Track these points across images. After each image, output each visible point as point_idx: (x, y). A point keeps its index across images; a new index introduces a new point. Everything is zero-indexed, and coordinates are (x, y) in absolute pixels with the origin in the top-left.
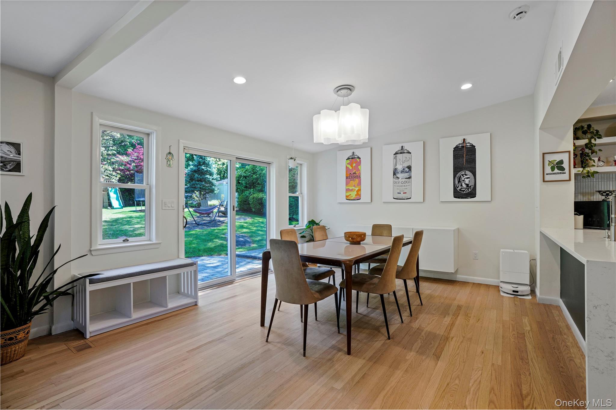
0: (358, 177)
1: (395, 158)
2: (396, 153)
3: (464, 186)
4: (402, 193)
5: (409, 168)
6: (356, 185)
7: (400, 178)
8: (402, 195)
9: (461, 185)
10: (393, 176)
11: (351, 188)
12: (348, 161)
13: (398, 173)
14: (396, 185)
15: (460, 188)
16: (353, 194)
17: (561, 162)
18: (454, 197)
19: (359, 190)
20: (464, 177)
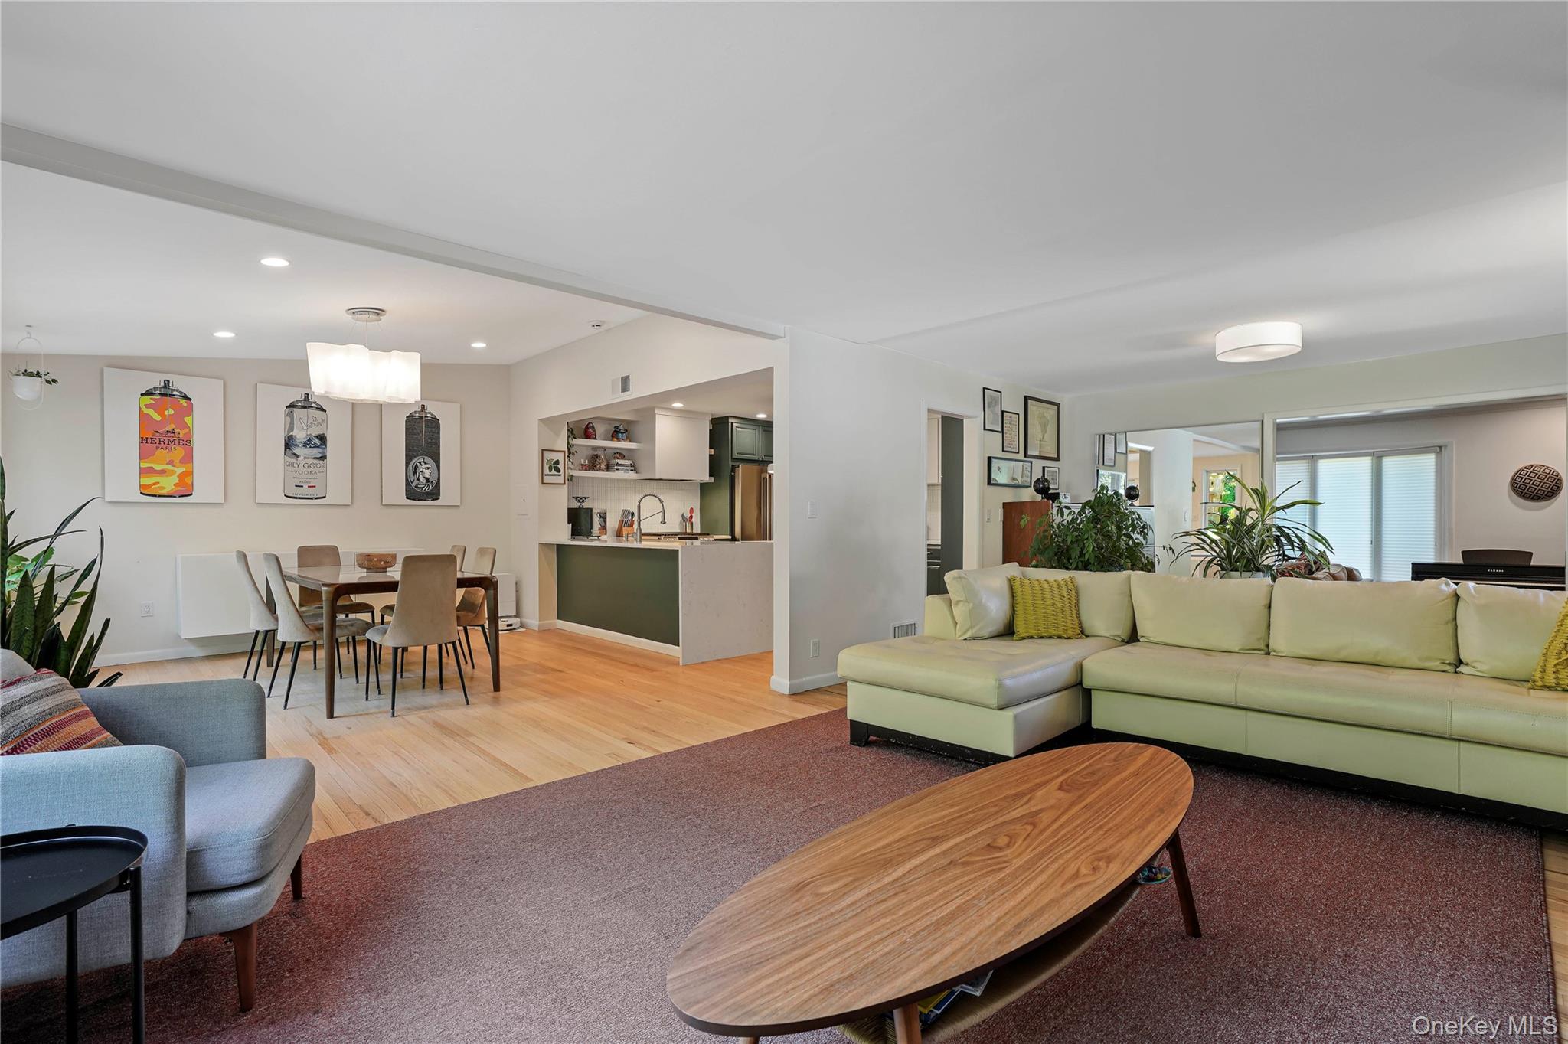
0: (185, 443)
1: (290, 415)
2: (292, 406)
3: (422, 480)
4: (306, 486)
5: (322, 438)
6: (177, 461)
7: (302, 457)
8: (304, 491)
9: (418, 479)
10: (285, 450)
11: (158, 467)
12: (148, 400)
13: (296, 445)
14: (290, 468)
15: (416, 482)
16: (168, 483)
17: (557, 462)
18: (407, 498)
19: (190, 473)
20: (423, 467)
